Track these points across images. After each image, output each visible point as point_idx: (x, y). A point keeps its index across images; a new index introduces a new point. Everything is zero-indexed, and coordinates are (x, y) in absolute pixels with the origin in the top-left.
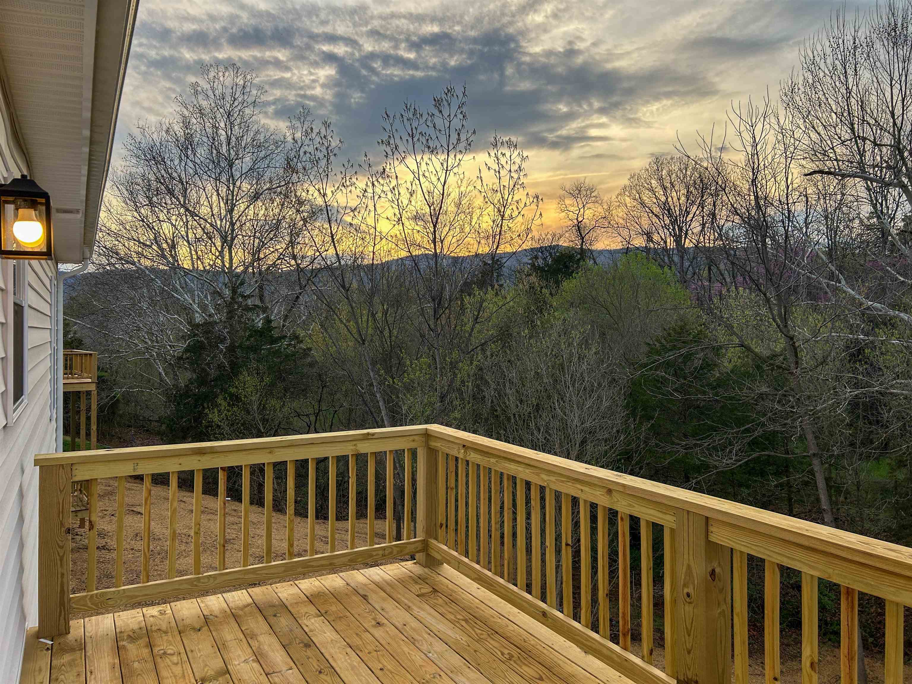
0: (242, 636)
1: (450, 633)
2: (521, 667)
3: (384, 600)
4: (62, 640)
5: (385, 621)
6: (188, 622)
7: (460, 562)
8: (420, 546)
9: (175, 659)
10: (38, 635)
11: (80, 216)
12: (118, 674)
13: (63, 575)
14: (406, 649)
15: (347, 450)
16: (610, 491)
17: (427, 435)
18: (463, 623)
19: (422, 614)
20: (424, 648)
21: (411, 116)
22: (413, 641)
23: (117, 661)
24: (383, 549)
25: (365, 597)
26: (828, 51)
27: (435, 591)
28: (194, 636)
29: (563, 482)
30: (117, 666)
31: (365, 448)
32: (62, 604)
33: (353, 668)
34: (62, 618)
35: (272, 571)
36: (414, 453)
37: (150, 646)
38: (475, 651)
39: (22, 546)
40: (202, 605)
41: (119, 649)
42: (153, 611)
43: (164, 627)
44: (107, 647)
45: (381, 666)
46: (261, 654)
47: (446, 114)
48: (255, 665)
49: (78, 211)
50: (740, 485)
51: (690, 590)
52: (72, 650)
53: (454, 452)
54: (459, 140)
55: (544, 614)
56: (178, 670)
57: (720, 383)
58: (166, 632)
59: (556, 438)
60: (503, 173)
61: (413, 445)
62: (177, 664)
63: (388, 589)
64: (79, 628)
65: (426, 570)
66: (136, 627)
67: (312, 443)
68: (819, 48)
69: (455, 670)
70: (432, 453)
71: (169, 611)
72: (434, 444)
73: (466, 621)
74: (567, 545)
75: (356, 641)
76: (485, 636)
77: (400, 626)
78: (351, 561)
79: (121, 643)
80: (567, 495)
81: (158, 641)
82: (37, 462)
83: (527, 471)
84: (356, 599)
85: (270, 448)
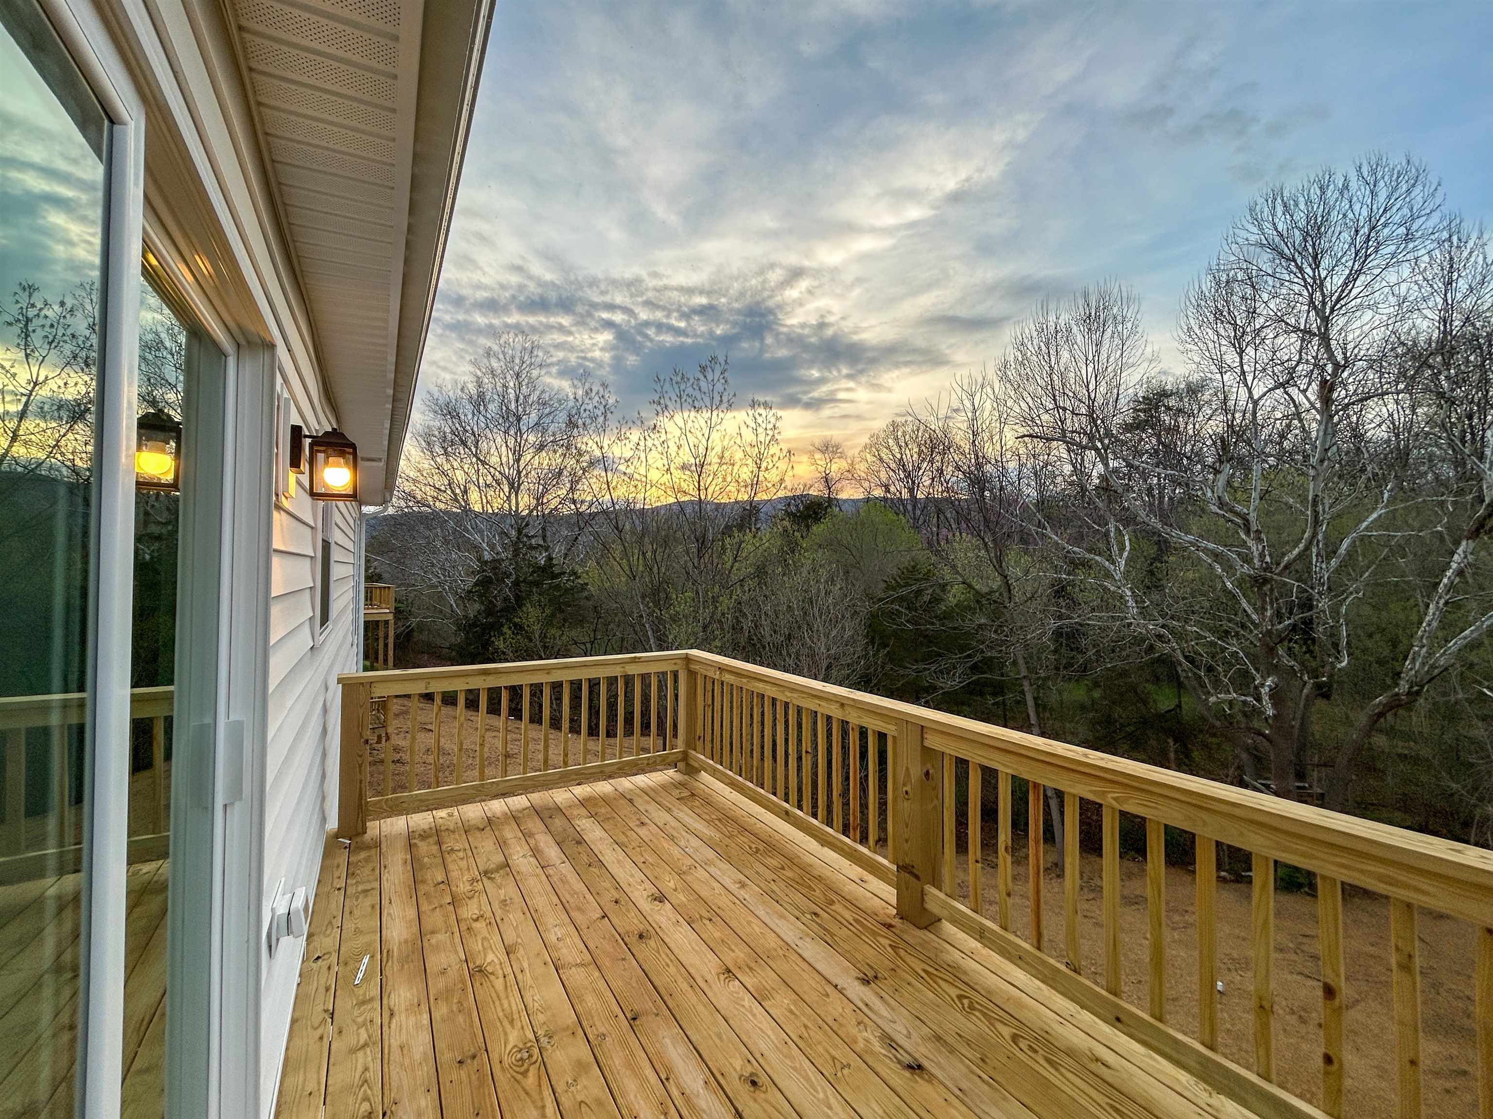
0: (521, 835)
1: (705, 831)
2: (765, 858)
3: (648, 802)
4: (358, 839)
5: (647, 821)
6: (472, 823)
7: (715, 770)
8: (680, 756)
9: (461, 854)
10: (337, 836)
11: (382, 464)
12: (409, 868)
13: (361, 781)
14: (666, 845)
15: (617, 671)
16: (842, 705)
17: (687, 659)
18: (717, 822)
19: (681, 815)
20: (682, 843)
21: (679, 379)
22: (672, 838)
23: (409, 857)
24: (648, 758)
25: (630, 801)
26: (1035, 334)
27: (693, 795)
28: (478, 834)
29: (804, 698)
30: (409, 861)
31: (633, 670)
32: (360, 806)
33: (619, 861)
34: (360, 822)
35: (549, 778)
36: (675, 675)
37: (439, 843)
38: (727, 845)
39: (324, 755)
40: (486, 808)
41: (411, 846)
42: (442, 813)
43: (452, 828)
44: (400, 844)
45: (643, 860)
46: (538, 851)
47: (710, 378)
48: (532, 860)
49: (380, 460)
50: (963, 704)
51: (908, 788)
52: (368, 848)
53: (710, 674)
54: (721, 401)
55: (787, 813)
56: (463, 864)
57: (947, 616)
58: (453, 832)
59: (804, 661)
60: (760, 430)
61: (675, 668)
62: (462, 859)
63: (652, 794)
64: (375, 828)
65: (686, 777)
66: (426, 827)
67: (585, 665)
69: (709, 862)
70: (692, 675)
71: (456, 813)
72: (693, 667)
73: (720, 820)
74: (807, 752)
75: (622, 838)
76: (736, 833)
77: (661, 825)
78: (620, 769)
79: (413, 841)
80: (807, 709)
81: (446, 839)
82: (340, 681)
84: (623, 802)
85: (548, 670)
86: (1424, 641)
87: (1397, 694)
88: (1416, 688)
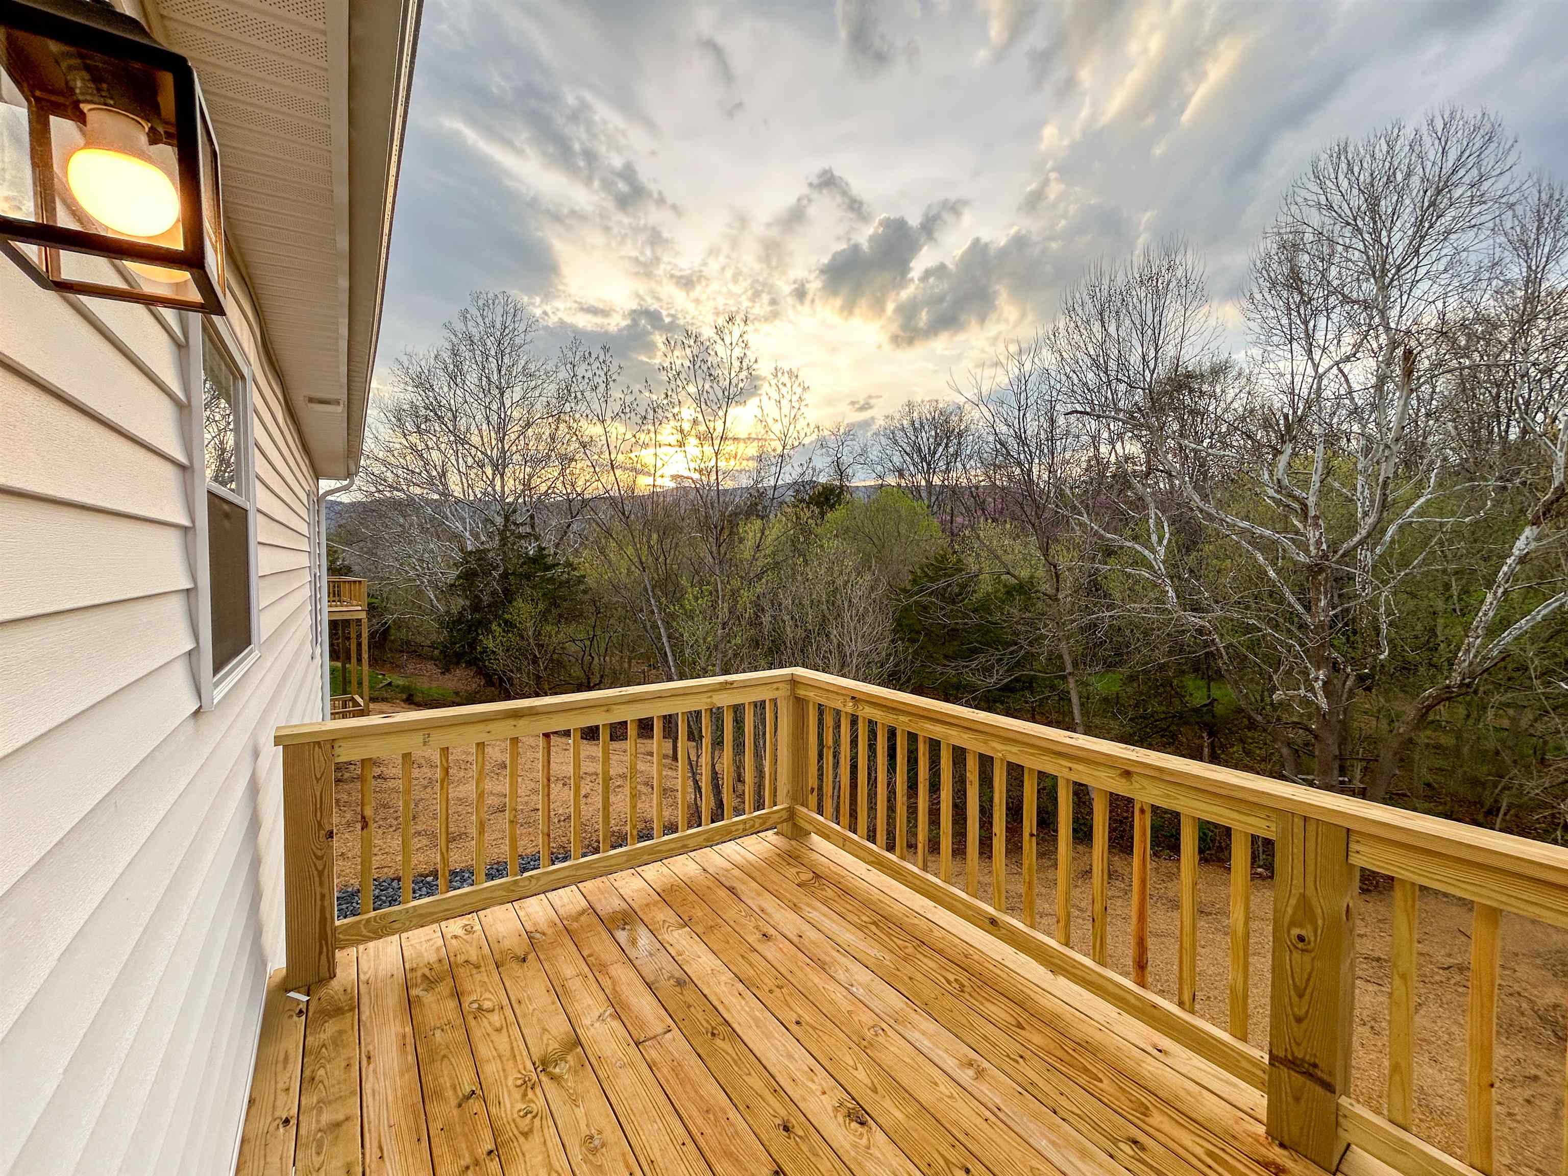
0: (587, 969)
1: (862, 945)
2: (982, 1004)
3: (759, 894)
4: (323, 992)
5: (771, 931)
6: (507, 944)
7: (845, 839)
8: (785, 815)
9: (496, 1018)
10: (285, 986)
11: (340, 409)
12: (411, 1058)
13: (323, 896)
14: (816, 980)
15: (699, 704)
16: (1127, 774)
17: (794, 682)
18: (873, 928)
19: (814, 915)
20: (841, 976)
21: (692, 343)
22: (822, 966)
23: (408, 1029)
24: (744, 822)
25: (731, 890)
27: (817, 876)
28: (517, 969)
29: (1032, 754)
30: (410, 1040)
31: (724, 700)
32: (323, 936)
33: (756, 1020)
34: (324, 957)
36: (774, 701)
37: (457, 994)
38: (910, 978)
39: (256, 863)
40: (521, 914)
41: (411, 1004)
42: (455, 927)
43: (473, 958)
44: (392, 999)
45: (794, 1017)
46: (621, 1003)
47: (728, 341)
48: (616, 1024)
49: (337, 402)
52: (337, 1011)
53: (838, 705)
54: (741, 368)
55: (993, 922)
56: (502, 1042)
58: (478, 967)
61: (775, 694)
62: (499, 1030)
63: (757, 874)
64: (349, 965)
65: (793, 843)
66: (432, 958)
67: (659, 697)
68: (1077, 295)
69: (899, 1019)
70: (800, 703)
71: (478, 927)
72: (801, 692)
73: (874, 923)
74: (1032, 835)
75: (748, 972)
76: (910, 950)
77: (796, 939)
78: (707, 840)
79: (414, 992)
80: (1031, 770)
81: (467, 985)
82: (278, 740)
83: (966, 736)
84: (723, 893)
85: (606, 705)
86: (1479, 631)
87: (1448, 687)
88: (1467, 681)
